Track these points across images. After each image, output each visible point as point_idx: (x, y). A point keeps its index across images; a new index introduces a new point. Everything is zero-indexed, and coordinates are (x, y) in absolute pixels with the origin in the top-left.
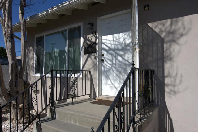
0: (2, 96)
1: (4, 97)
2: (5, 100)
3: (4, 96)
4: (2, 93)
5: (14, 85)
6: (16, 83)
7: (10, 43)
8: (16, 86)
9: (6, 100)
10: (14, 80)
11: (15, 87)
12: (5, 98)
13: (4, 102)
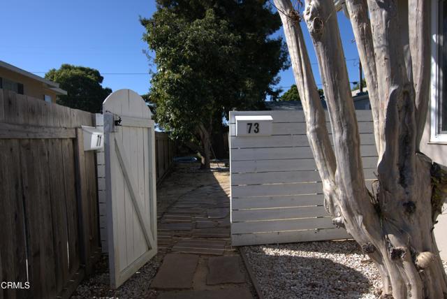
0: (354, 212)
1: (360, 218)
2: (364, 227)
3: (361, 214)
4: (356, 204)
5: (398, 177)
6: (402, 169)
7: (384, 12)
8: (402, 181)
9: (367, 229)
10: (396, 159)
11: (399, 187)
12: (364, 222)
13: (359, 235)
